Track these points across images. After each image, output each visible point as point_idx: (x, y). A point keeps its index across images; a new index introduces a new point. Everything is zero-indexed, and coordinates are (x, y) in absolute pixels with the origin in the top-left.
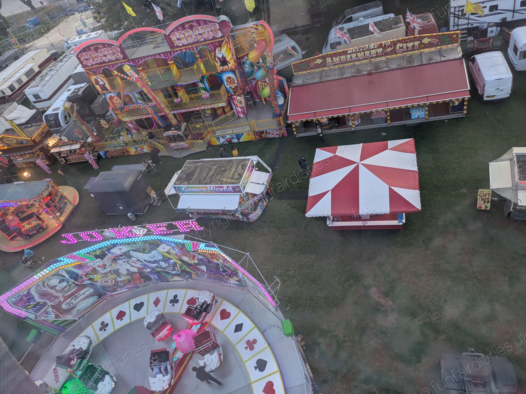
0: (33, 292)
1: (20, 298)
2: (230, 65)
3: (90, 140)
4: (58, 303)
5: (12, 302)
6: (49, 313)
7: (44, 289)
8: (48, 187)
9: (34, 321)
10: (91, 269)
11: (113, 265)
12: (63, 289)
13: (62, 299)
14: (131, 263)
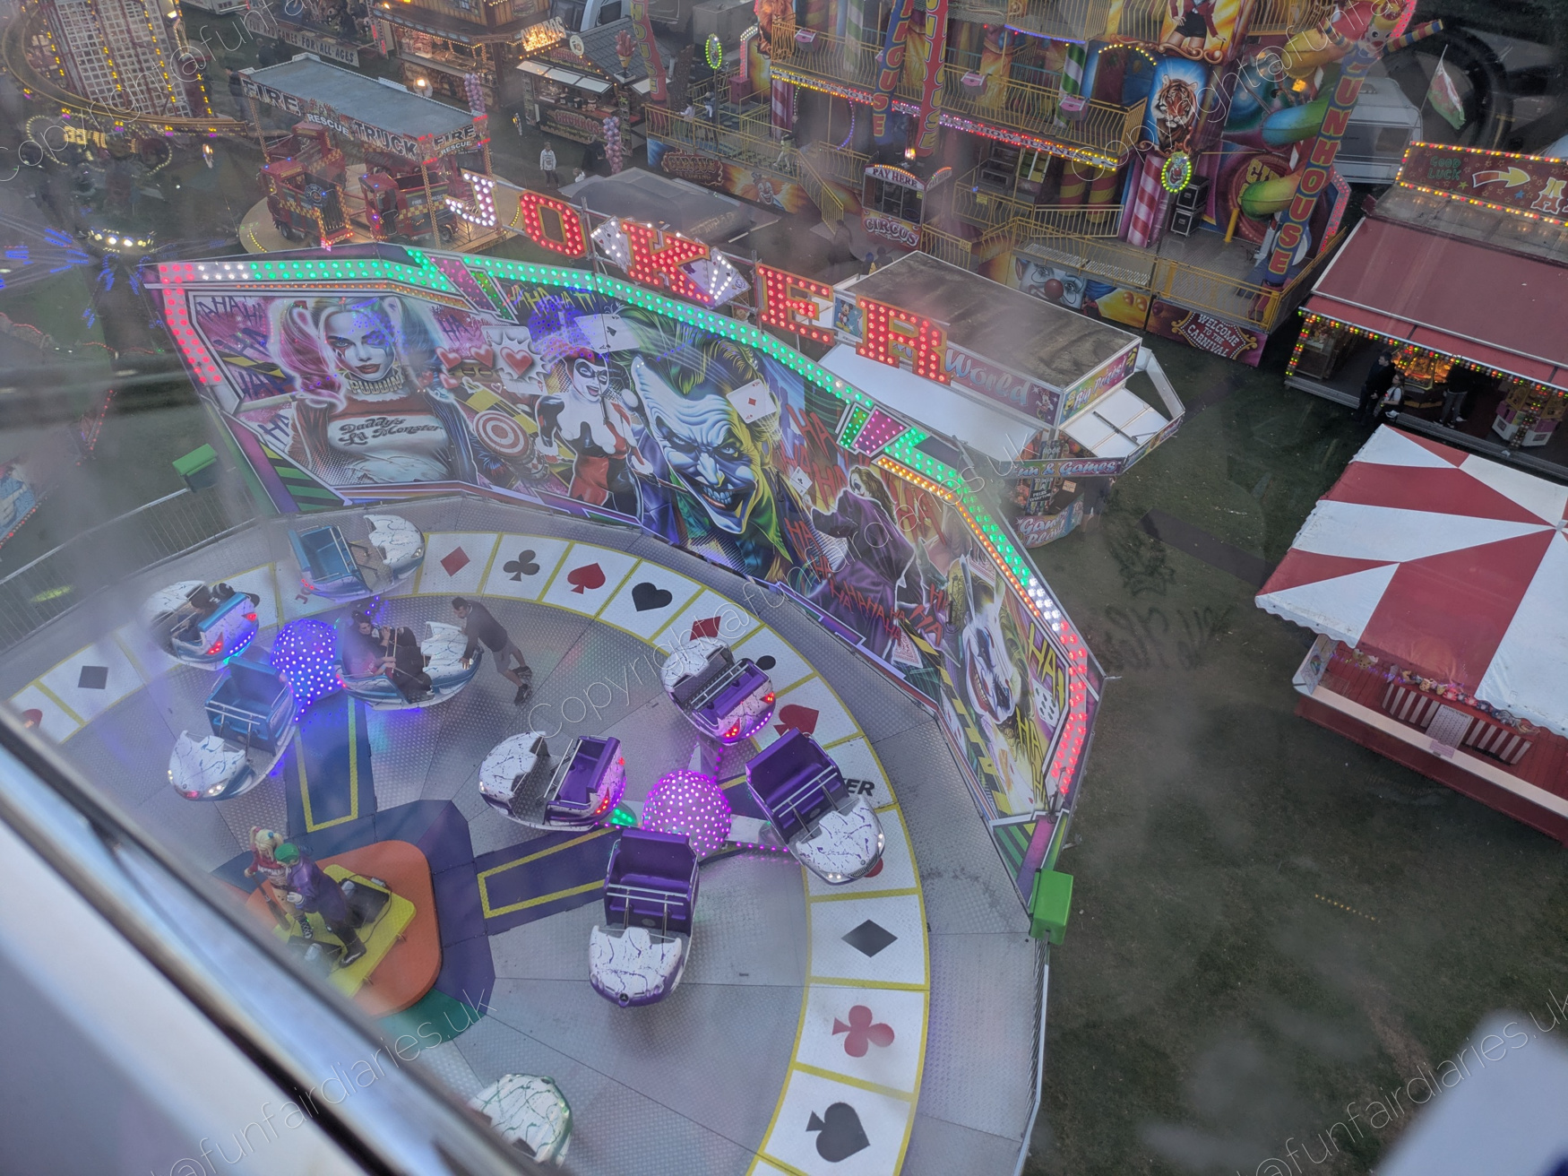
0: (276, 313)
1: (228, 309)
2: (1211, 42)
3: (643, 87)
4: (325, 406)
5: (199, 308)
6: (280, 424)
7: (310, 329)
8: (466, 133)
9: (225, 417)
10: (482, 352)
11: (554, 381)
12: (363, 369)
13: (342, 405)
14: (611, 409)
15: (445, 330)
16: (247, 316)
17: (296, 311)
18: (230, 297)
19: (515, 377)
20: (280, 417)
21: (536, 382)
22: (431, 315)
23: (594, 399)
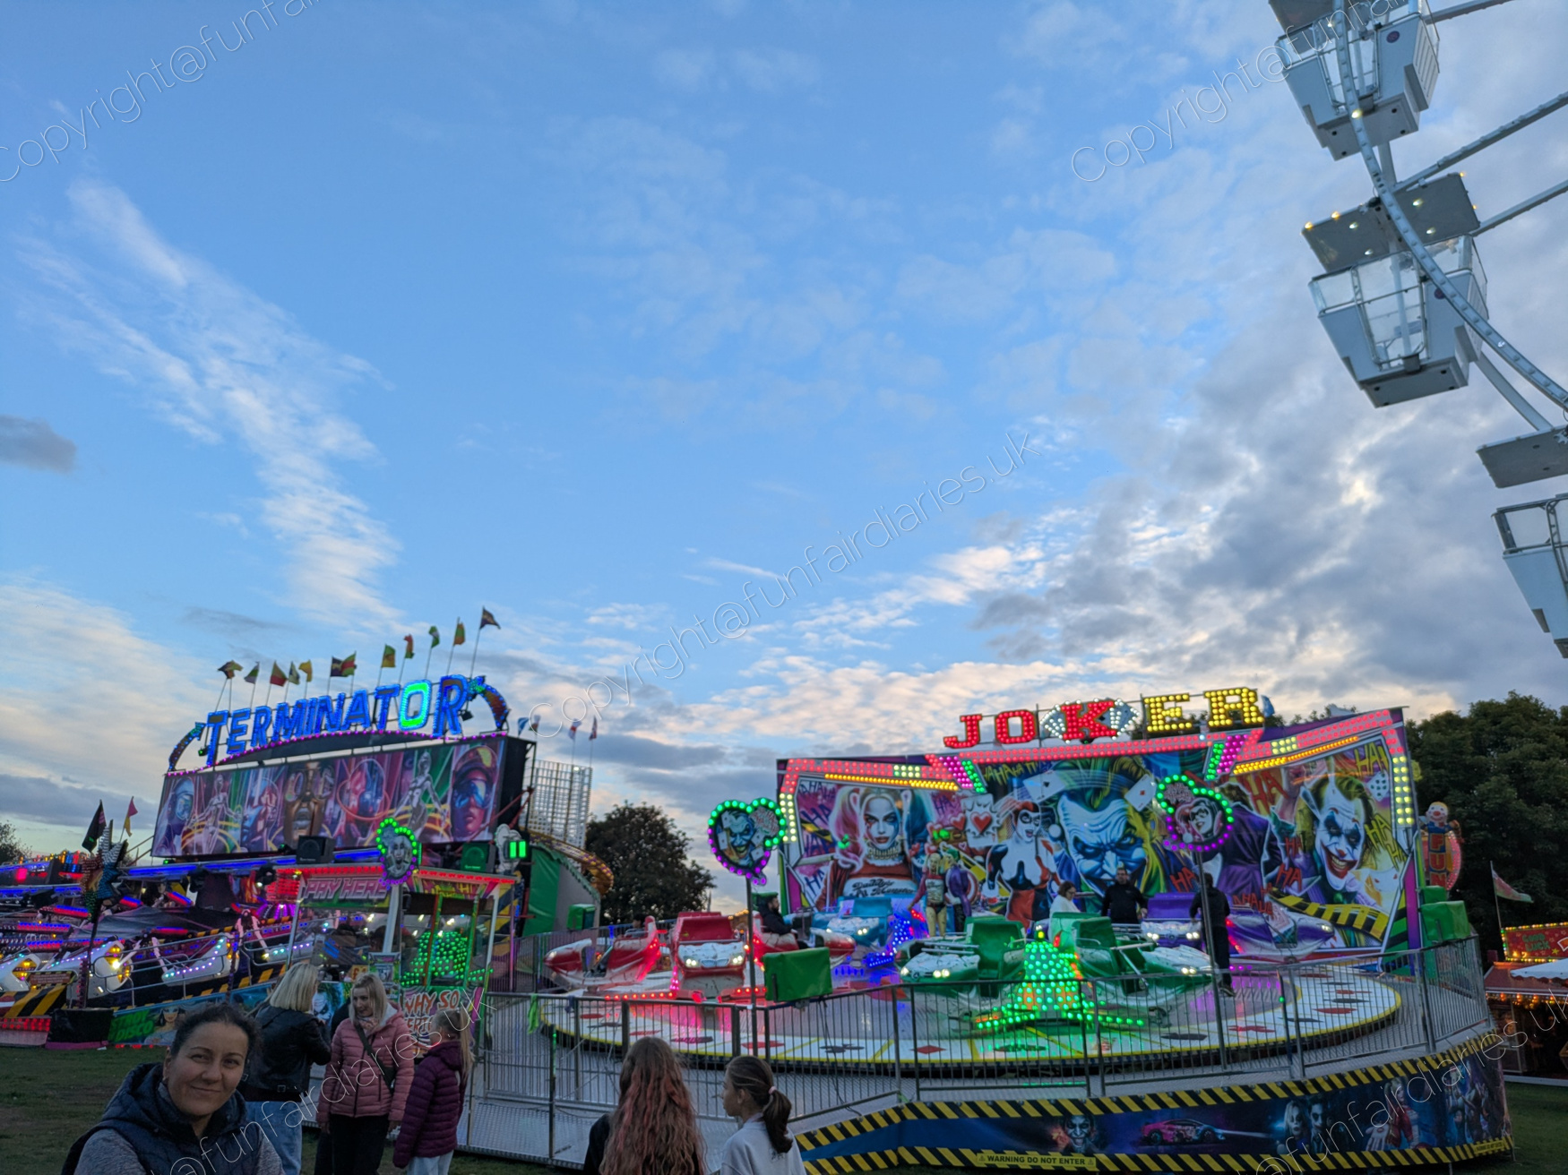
0: (841, 796)
1: (816, 790)
4: (848, 866)
5: (801, 789)
6: (819, 879)
7: (856, 808)
9: (788, 869)
10: (958, 819)
11: (1004, 832)
12: (879, 840)
13: (859, 866)
14: (1041, 845)
15: (937, 808)
16: (824, 797)
17: (855, 794)
18: (820, 783)
19: (978, 833)
20: (819, 872)
22: (930, 799)
23: (1029, 840)
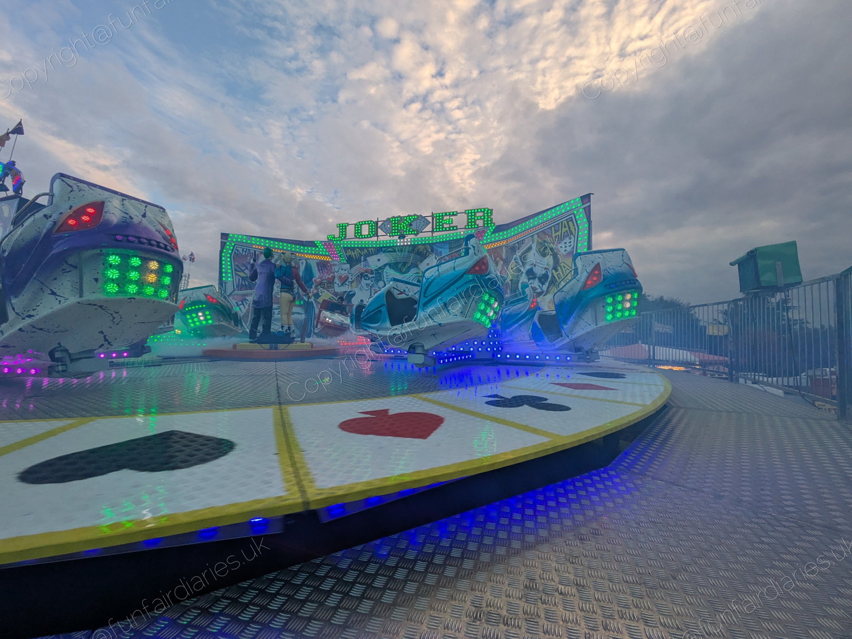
5: (236, 252)
10: (330, 277)
11: (354, 284)
15: (319, 270)
18: (249, 250)
19: (340, 285)
20: (246, 299)
21: (347, 286)
22: (316, 264)
